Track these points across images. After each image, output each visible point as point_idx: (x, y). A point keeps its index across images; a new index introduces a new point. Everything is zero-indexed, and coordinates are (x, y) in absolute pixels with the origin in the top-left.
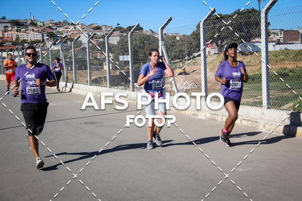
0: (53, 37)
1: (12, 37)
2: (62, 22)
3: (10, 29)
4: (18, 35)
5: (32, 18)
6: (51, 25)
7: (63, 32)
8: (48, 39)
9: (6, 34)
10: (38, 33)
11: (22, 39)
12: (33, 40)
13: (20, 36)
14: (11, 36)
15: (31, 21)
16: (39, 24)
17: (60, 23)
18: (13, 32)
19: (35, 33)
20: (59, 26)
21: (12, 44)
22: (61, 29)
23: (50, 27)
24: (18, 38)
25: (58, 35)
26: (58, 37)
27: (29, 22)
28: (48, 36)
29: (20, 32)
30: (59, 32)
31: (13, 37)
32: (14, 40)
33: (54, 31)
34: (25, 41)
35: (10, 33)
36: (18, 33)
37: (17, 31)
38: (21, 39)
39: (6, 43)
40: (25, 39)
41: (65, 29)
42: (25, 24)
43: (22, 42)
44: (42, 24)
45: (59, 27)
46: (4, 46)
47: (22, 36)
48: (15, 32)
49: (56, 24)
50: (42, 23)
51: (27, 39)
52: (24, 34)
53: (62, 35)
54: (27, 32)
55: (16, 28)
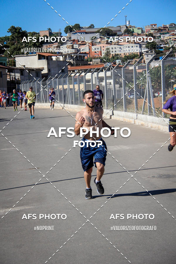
0: (155, 48)
1: (101, 52)
2: (168, 26)
3: (99, 40)
4: (108, 49)
5: (128, 23)
6: (152, 32)
7: (169, 41)
8: (147, 52)
9: (93, 48)
10: (134, 45)
11: (114, 53)
12: (128, 55)
13: (111, 50)
14: (99, 50)
15: (125, 28)
16: (136, 31)
17: (165, 27)
18: (102, 45)
19: (131, 45)
20: (163, 32)
21: (101, 62)
22: (166, 37)
23: (151, 35)
24: (108, 54)
25: (162, 46)
26: (162, 48)
27: (123, 30)
28: (147, 47)
29: (111, 44)
30: (162, 41)
31: (103, 52)
32: (103, 55)
33: (157, 40)
34: (116, 57)
35: (98, 46)
36: (109, 46)
37: (107, 43)
38: (112, 53)
39: (93, 60)
40: (117, 53)
41: (171, 37)
42: (118, 33)
43: (113, 57)
44: (140, 32)
45: (163, 34)
46: (90, 64)
47: (114, 50)
48: (105, 45)
49: (159, 30)
50: (141, 30)
51: (119, 53)
52: (116, 46)
53: (167, 46)
54: (120, 44)
55: (106, 39)
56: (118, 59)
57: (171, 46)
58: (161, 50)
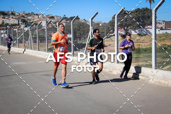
0: (25, 22)
4: (3, 21)
5: (12, 10)
6: (23, 15)
8: (22, 23)
10: (15, 20)
11: (6, 23)
12: (13, 24)
13: (5, 21)
15: (11, 12)
16: (16, 14)
17: (29, 14)
19: (14, 20)
22: (30, 18)
23: (23, 16)
24: (3, 23)
26: (28, 22)
27: (10, 13)
28: (21, 21)
29: (5, 19)
30: (28, 19)
32: (1, 23)
33: (26, 19)
34: (7, 24)
40: (7, 23)
41: (32, 18)
42: (8, 14)
43: (6, 24)
44: (18, 14)
45: (29, 16)
47: (6, 21)
48: (2, 19)
49: (27, 14)
51: (8, 23)
52: (7, 20)
53: (30, 21)
54: (9, 19)
55: (2, 16)
56: (8, 25)
57: (32, 21)
58: (28, 23)
